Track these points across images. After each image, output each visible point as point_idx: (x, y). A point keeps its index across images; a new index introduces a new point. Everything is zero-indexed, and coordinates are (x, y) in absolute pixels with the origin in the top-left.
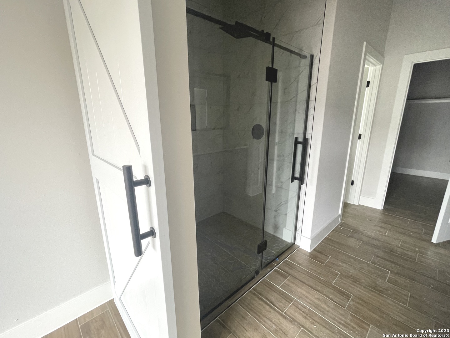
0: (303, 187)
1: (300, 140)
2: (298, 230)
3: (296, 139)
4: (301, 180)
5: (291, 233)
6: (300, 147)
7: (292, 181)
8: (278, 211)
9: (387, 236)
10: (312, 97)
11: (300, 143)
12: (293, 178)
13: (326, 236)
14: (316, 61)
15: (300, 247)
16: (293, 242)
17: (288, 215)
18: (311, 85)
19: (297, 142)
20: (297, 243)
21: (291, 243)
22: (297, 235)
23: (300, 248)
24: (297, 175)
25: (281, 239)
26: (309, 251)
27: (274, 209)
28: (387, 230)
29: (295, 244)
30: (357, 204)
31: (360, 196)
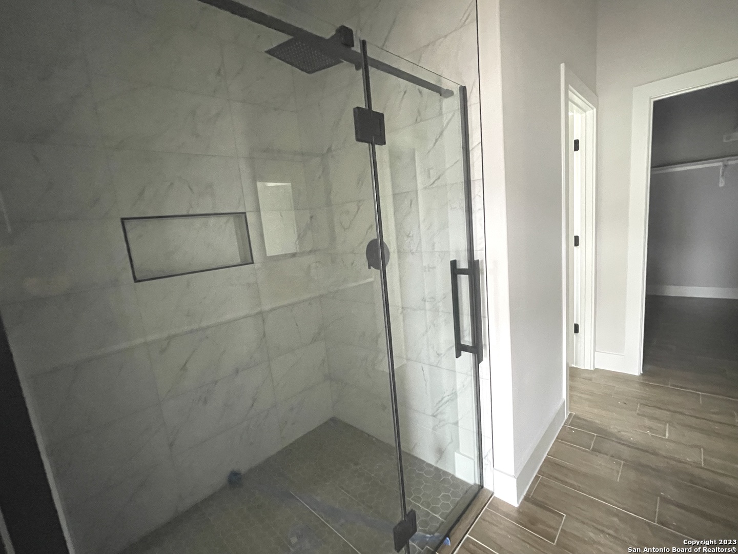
0: (483, 366)
1: (463, 265)
2: (485, 458)
3: (454, 264)
4: (476, 349)
5: (473, 464)
6: (464, 281)
7: (458, 355)
8: (439, 417)
9: (668, 440)
10: (476, 174)
11: (463, 272)
12: (460, 348)
13: (545, 455)
14: (472, 100)
15: (495, 495)
16: (478, 482)
17: (460, 424)
18: (470, 149)
19: (455, 271)
20: (486, 485)
21: (475, 484)
22: (485, 469)
23: (495, 497)
24: (467, 340)
25: (453, 477)
26: (516, 505)
27: (429, 411)
28: (666, 425)
29: (482, 487)
30: (592, 369)
31: (595, 351)
